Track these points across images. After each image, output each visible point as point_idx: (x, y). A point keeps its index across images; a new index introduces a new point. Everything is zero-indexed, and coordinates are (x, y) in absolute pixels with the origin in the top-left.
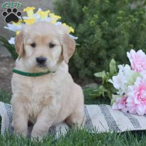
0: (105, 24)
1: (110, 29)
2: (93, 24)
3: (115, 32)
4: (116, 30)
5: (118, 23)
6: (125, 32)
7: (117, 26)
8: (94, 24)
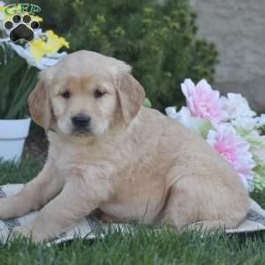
0: (119, 34)
1: (129, 42)
2: (96, 32)
3: (139, 49)
4: (142, 44)
5: (144, 31)
6: (158, 49)
7: (141, 37)
8: (99, 33)
